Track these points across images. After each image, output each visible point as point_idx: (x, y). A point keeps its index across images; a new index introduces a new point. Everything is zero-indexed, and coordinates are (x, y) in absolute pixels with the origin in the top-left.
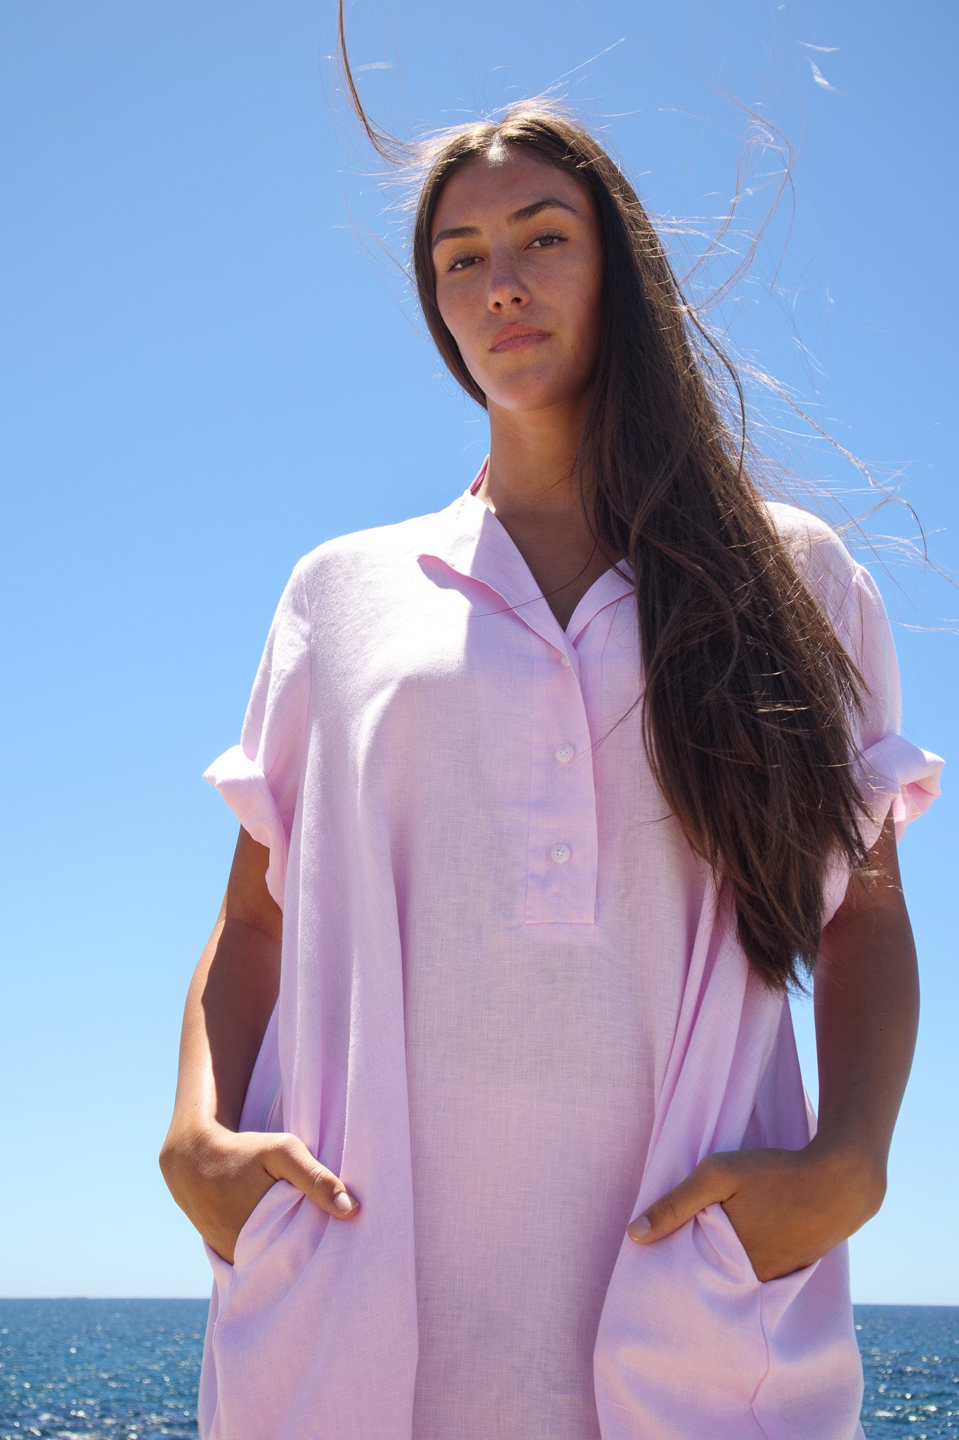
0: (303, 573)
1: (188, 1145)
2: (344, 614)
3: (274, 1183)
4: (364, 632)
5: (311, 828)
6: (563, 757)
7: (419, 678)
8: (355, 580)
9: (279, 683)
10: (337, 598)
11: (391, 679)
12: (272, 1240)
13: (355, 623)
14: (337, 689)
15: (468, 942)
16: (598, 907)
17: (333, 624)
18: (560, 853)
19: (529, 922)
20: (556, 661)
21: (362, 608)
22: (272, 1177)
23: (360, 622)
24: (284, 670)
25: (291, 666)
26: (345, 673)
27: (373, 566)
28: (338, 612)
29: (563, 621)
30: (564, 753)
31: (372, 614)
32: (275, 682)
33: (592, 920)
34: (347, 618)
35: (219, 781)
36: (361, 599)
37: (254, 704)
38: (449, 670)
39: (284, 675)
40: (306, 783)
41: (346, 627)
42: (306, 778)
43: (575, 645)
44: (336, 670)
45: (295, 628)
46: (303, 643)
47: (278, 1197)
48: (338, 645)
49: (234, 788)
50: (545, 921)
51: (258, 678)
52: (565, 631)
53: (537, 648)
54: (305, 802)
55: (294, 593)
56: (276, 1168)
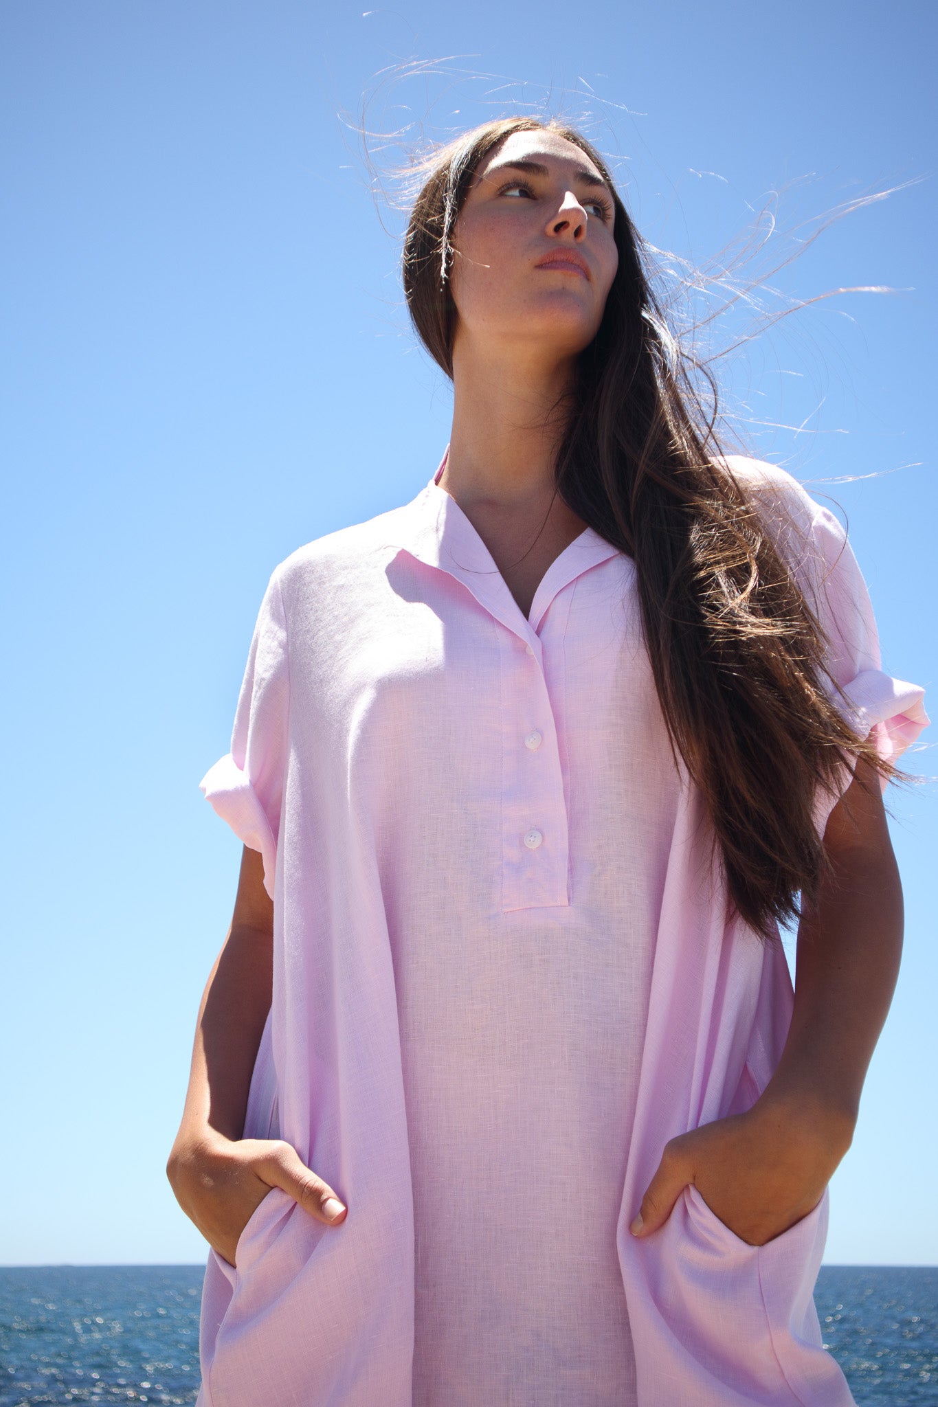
0: (279, 581)
1: (189, 1156)
2: (318, 620)
3: (269, 1191)
4: (338, 638)
5: (293, 834)
6: (532, 743)
7: (390, 680)
8: (327, 585)
9: (260, 692)
10: (311, 604)
11: (365, 685)
12: (268, 1244)
13: (329, 629)
14: (314, 696)
15: (449, 934)
16: (571, 888)
17: (308, 631)
18: (532, 839)
19: (506, 910)
20: (521, 650)
21: (336, 613)
22: (266, 1184)
23: (334, 627)
24: (263, 679)
25: (269, 674)
26: (321, 680)
27: (345, 568)
28: (313, 618)
29: (526, 610)
30: (532, 740)
31: (345, 619)
32: (257, 692)
33: (566, 902)
34: (322, 624)
35: (208, 793)
36: (334, 604)
37: (240, 713)
38: (418, 669)
39: (264, 684)
40: (287, 790)
41: (321, 633)
42: (288, 784)
43: (538, 633)
44: (313, 677)
45: (272, 636)
46: (281, 651)
47: (273, 1204)
48: (314, 652)
49: (222, 800)
50: (521, 908)
51: (243, 686)
52: (527, 619)
53: (503, 640)
54: (287, 807)
55: (271, 601)
56: (269, 1176)
